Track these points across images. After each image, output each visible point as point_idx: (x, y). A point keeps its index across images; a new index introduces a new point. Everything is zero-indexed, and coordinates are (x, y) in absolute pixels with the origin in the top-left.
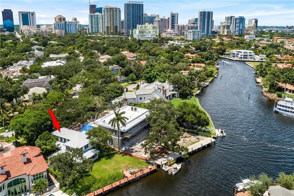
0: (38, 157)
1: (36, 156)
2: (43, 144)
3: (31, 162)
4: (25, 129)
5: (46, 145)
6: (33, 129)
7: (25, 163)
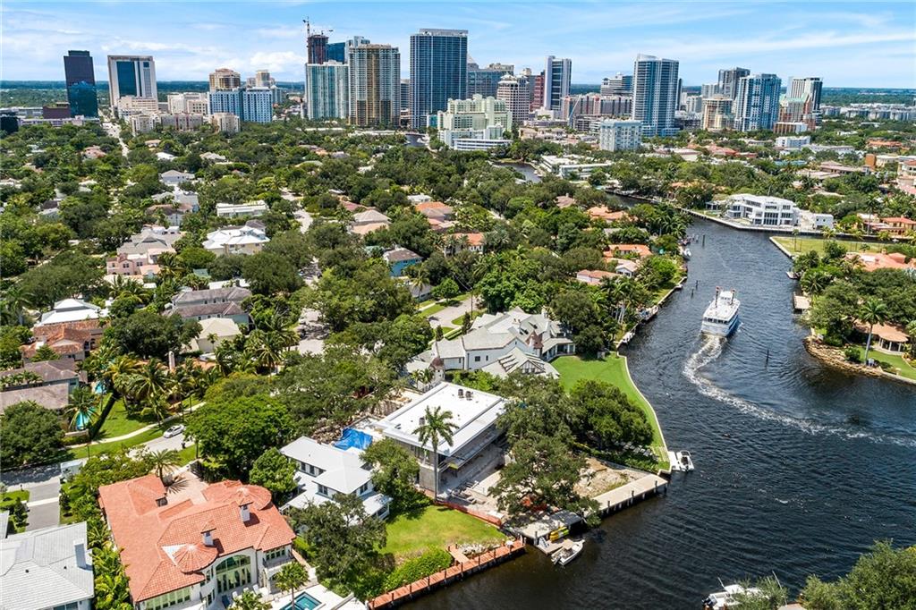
0: (269, 510)
1: (264, 509)
2: (268, 478)
3: (258, 522)
4: (227, 443)
5: (274, 481)
6: (244, 443)
7: (247, 524)
